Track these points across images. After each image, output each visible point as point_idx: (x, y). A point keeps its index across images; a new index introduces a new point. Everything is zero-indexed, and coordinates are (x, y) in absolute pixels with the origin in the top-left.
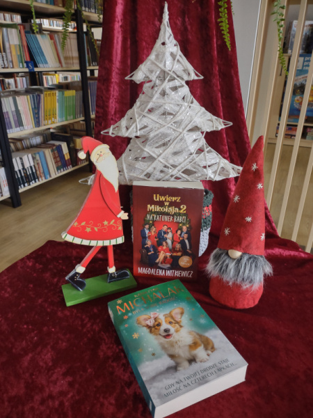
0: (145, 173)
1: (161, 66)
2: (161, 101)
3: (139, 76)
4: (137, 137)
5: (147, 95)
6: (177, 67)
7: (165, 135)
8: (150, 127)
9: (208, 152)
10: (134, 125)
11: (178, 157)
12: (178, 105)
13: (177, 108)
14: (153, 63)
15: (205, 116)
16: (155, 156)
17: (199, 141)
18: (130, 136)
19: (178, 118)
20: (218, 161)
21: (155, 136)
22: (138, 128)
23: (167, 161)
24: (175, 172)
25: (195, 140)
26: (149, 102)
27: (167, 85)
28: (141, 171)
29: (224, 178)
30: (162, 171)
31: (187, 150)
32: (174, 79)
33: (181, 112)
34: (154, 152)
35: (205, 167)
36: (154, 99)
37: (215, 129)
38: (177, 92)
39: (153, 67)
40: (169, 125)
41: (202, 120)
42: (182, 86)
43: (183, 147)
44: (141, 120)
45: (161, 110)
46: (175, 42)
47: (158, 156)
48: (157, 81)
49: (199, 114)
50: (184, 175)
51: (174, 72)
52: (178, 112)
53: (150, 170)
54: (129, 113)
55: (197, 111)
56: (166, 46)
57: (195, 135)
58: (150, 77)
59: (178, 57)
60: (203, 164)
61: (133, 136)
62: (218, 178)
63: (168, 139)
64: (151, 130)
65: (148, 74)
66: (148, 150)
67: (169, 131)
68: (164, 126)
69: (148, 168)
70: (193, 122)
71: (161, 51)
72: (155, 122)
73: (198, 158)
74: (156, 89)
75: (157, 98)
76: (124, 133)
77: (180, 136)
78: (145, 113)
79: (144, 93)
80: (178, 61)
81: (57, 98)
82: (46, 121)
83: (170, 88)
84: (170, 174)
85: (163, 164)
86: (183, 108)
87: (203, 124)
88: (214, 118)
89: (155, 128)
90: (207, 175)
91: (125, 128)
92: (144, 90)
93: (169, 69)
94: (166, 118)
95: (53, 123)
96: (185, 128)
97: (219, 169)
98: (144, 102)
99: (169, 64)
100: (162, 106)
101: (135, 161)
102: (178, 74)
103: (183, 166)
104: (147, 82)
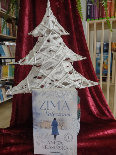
0: (40, 85)
1: (47, 27)
2: (48, 44)
3: (35, 32)
4: (35, 66)
5: (40, 42)
6: (55, 28)
7: (51, 63)
8: (43, 58)
9: (75, 73)
10: (33, 58)
11: (59, 75)
12: (58, 47)
14: (43, 26)
15: (72, 53)
16: (46, 75)
17: (70, 67)
18: (30, 64)
19: (58, 54)
20: (81, 78)
21: (45, 64)
22: (36, 60)
23: (53, 77)
24: (57, 84)
25: (68, 66)
26: (41, 45)
27: (51, 36)
28: (37, 84)
29: (86, 87)
30: (50, 84)
31: (64, 71)
32: (55, 33)
33: (59, 50)
34: (45, 73)
35: (74, 81)
36: (44, 44)
37: (78, 60)
38: (56, 40)
39: (43, 28)
40: (53, 57)
41: (71, 55)
42: (60, 38)
43: (61, 69)
44: (37, 55)
45: (49, 49)
46: (54, 17)
47: (48, 75)
48: (45, 35)
49: (69, 52)
50: (63, 86)
51: (54, 30)
52: (57, 51)
53: (43, 83)
54: (31, 51)
55: (68, 51)
56: (50, 17)
57: (68, 63)
58: (41, 32)
59: (56, 23)
60: (73, 79)
61: (32, 64)
62: (82, 87)
63: (53, 65)
64: (43, 60)
65: (40, 31)
66: (42, 71)
67: (53, 61)
68: (50, 58)
69: (41, 82)
70: (66, 55)
71: (47, 20)
72: (45, 56)
73: (70, 76)
74: (45, 38)
75: (46, 43)
76: (27, 62)
77: (60, 63)
78: (39, 51)
79: (38, 41)
80: (56, 25)
81: (9, 68)
82: (3, 77)
83: (53, 38)
84: (55, 85)
85: (50, 79)
86: (60, 48)
87: (71, 57)
88: (77, 55)
89: (45, 59)
90: (76, 85)
91: (28, 60)
92: (38, 40)
93: (51, 28)
94: (51, 53)
95: (7, 77)
96: (62, 59)
97: (82, 82)
98: (39, 46)
99: (52, 26)
100: (48, 47)
101: (34, 79)
102: (56, 31)
103: (62, 80)
104: (40, 37)
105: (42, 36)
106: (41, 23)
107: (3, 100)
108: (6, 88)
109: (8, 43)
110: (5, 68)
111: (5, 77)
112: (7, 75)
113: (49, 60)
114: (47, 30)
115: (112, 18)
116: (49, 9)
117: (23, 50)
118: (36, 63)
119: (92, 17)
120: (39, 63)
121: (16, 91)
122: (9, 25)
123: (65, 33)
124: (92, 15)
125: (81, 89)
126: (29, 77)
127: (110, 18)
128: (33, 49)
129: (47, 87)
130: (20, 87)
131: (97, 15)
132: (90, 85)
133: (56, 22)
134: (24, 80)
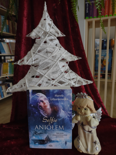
0: (38, 84)
1: (44, 29)
2: (45, 46)
3: (33, 34)
4: (33, 65)
5: (37, 44)
6: (52, 30)
7: (48, 63)
8: (40, 59)
9: (71, 72)
10: (31, 58)
11: (55, 75)
12: (54, 48)
13: (53, 50)
14: (40, 28)
15: (68, 54)
16: (43, 75)
17: (66, 67)
18: (29, 64)
19: (54, 54)
20: (76, 77)
21: (42, 64)
22: (33, 60)
23: (49, 77)
24: (54, 82)
25: (63, 66)
26: (38, 47)
27: (47, 39)
28: (35, 83)
29: (80, 85)
30: (47, 83)
31: (60, 70)
32: (51, 35)
33: (55, 51)
34: (42, 72)
35: (70, 80)
36: (41, 45)
37: (73, 60)
38: (53, 42)
39: (40, 30)
40: (49, 58)
41: (66, 56)
42: (56, 39)
43: (57, 69)
44: (34, 56)
45: (45, 50)
46: (51, 19)
47: (45, 74)
48: (42, 37)
49: (65, 53)
50: (59, 84)
51: (50, 32)
52: (54, 52)
53: (40, 82)
54: (29, 52)
55: (63, 52)
56: (46, 20)
57: (64, 63)
58: (39, 35)
59: (52, 26)
60: (68, 78)
61: (30, 64)
62: (77, 85)
63: (49, 65)
64: (40, 61)
65: (37, 33)
66: (39, 71)
67: (50, 61)
68: (47, 58)
69: (39, 81)
70: (62, 56)
71: (44, 22)
72: (42, 56)
73: (66, 75)
74: (42, 40)
75: (43, 45)
76: (26, 63)
77: (56, 63)
78: (36, 52)
79: (36, 43)
80: (52, 28)
81: (9, 65)
82: (3, 74)
83: (49, 40)
84: (52, 84)
85: (47, 78)
86: (56, 49)
87: (67, 58)
88: (73, 55)
89: (42, 59)
90: (71, 84)
91: (26, 61)
92: (36, 41)
93: (48, 31)
94: (48, 54)
95: (7, 75)
96: (58, 59)
97: (77, 81)
98: (36, 47)
99: (48, 29)
100: (45, 48)
101: (32, 78)
102: (52, 33)
103: (58, 79)
104: (38, 38)
105: (40, 38)
106: (38, 26)
107: (3, 97)
108: (6, 85)
109: (7, 41)
110: (5, 65)
111: (5, 74)
112: (7, 72)
113: (46, 60)
114: (44, 32)
115: (110, 16)
116: (46, 13)
117: (22, 50)
118: (34, 64)
119: (91, 15)
120: (37, 64)
121: (15, 89)
122: (9, 22)
123: (61, 35)
124: (91, 13)
125: (76, 87)
126: (28, 76)
127: (109, 16)
128: (31, 50)
129: (44, 85)
130: (19, 86)
131: (95, 13)
132: (84, 84)
133: (53, 24)
134: (23, 79)
